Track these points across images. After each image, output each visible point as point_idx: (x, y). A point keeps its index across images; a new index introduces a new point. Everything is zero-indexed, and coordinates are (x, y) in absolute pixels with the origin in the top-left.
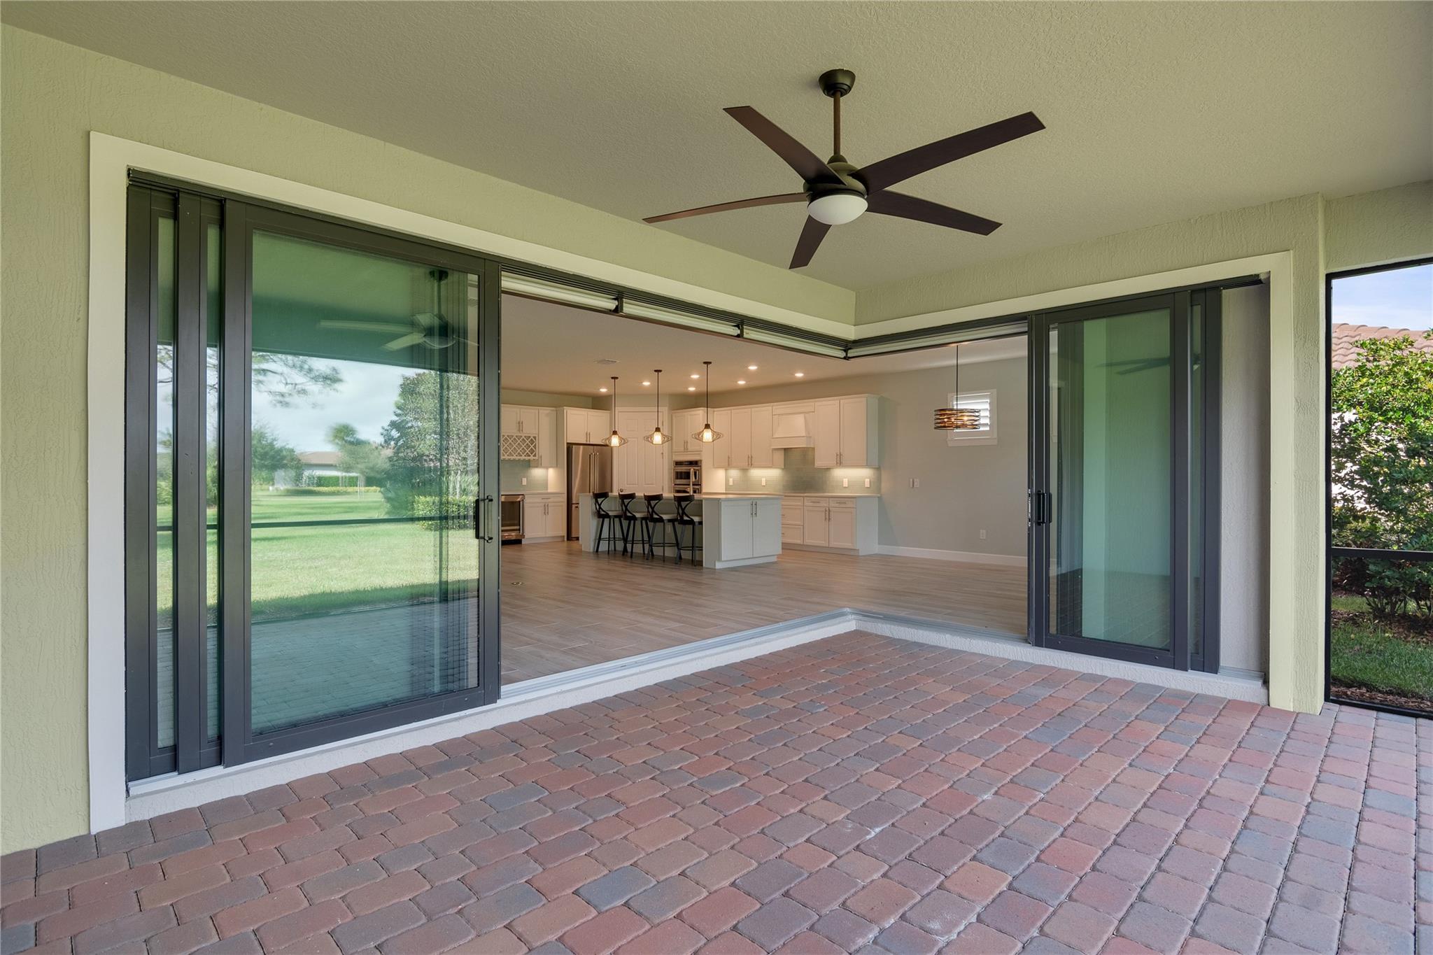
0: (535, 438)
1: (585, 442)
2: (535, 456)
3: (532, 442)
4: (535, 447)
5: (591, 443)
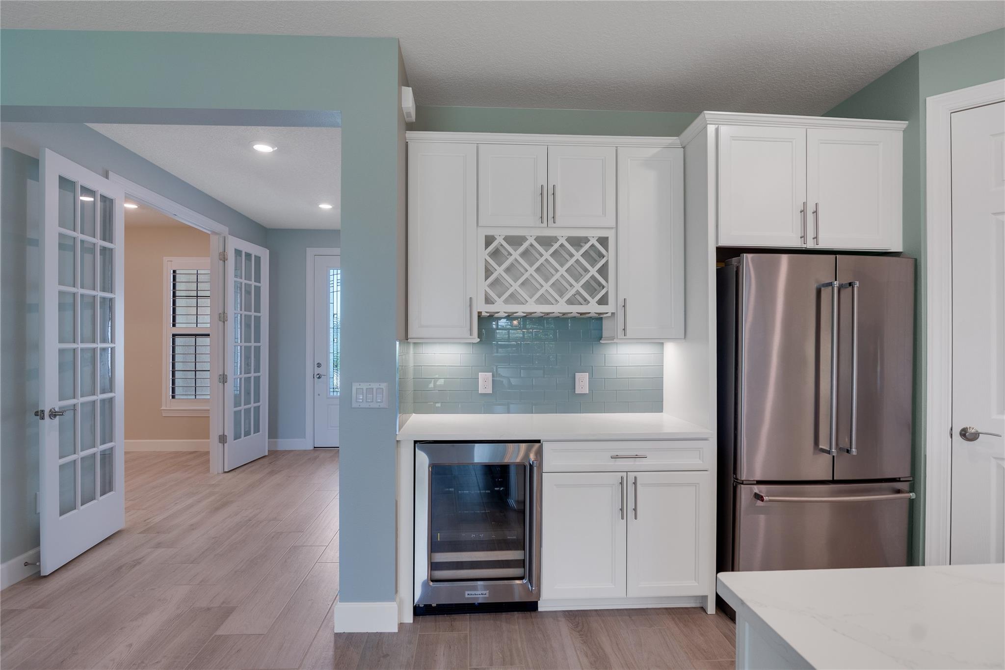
0: (603, 241)
1: (796, 243)
2: (603, 301)
3: (593, 256)
4: (603, 271)
5: (822, 245)
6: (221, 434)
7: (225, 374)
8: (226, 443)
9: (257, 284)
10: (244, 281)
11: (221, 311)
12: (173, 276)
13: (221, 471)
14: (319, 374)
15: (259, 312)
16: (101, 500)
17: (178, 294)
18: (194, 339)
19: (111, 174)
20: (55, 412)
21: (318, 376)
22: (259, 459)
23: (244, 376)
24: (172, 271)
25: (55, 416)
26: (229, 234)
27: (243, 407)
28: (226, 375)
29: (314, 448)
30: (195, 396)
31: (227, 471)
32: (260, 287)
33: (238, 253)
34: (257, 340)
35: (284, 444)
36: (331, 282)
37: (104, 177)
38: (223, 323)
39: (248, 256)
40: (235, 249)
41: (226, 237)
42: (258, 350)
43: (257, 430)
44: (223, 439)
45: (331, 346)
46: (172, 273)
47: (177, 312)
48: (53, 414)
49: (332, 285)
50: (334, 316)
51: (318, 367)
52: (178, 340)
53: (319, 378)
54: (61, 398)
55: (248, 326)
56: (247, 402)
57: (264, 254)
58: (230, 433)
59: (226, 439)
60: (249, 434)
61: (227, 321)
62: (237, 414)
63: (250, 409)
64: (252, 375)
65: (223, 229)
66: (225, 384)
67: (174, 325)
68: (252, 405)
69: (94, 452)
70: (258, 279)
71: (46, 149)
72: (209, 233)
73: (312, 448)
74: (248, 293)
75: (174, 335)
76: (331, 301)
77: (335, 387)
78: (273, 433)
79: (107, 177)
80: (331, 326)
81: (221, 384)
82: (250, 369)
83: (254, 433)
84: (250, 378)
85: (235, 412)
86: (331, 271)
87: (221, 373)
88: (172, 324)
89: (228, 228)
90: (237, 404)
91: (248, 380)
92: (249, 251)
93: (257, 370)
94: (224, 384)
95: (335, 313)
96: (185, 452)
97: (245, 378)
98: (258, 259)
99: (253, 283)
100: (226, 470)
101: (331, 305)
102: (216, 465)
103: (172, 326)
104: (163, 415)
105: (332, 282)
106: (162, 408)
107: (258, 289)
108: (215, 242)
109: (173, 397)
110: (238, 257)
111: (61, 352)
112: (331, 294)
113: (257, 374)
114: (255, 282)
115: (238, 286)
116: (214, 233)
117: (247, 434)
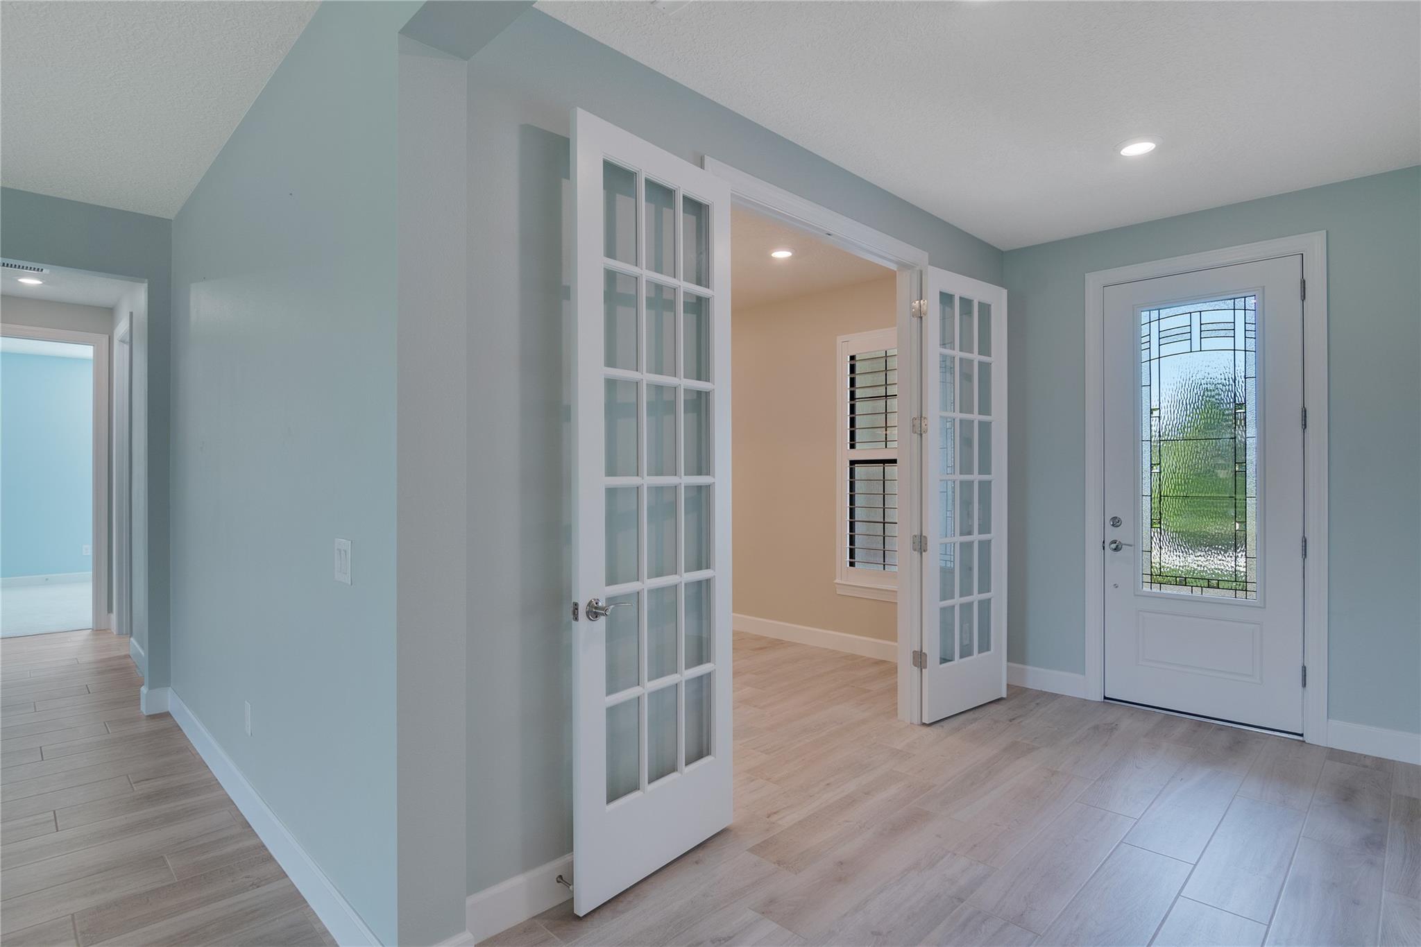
6: (917, 649)
7: (924, 534)
8: (925, 667)
9: (984, 358)
10: (957, 354)
11: (915, 415)
12: (851, 365)
13: (916, 720)
14: (1114, 542)
15: (989, 414)
16: (687, 772)
17: (858, 394)
18: (882, 468)
19: (707, 159)
20: (596, 608)
21: (1114, 546)
22: (990, 703)
23: (959, 539)
24: (849, 357)
25: (596, 615)
26: (929, 264)
27: (957, 600)
28: (925, 537)
29: (1105, 698)
30: (884, 565)
31: (927, 723)
32: (989, 365)
33: (946, 298)
34: (985, 468)
35: (1040, 678)
36: (1144, 340)
37: (697, 165)
38: (919, 436)
39: (966, 303)
40: (940, 292)
41: (924, 272)
42: (985, 487)
43: (985, 646)
44: (920, 659)
45: (1147, 481)
46: (849, 360)
47: (858, 424)
48: (594, 612)
49: (1147, 345)
50: (1151, 413)
51: (1113, 525)
52: (858, 469)
53: (1116, 549)
54: (611, 580)
55: (967, 442)
56: (966, 591)
57: (997, 298)
58: (932, 651)
59: (926, 661)
60: (970, 654)
61: (926, 432)
62: (946, 613)
63: (970, 605)
64: (976, 537)
65: (916, 255)
66: (924, 553)
67: (852, 446)
68: (976, 597)
69: (675, 682)
70: (985, 349)
71: (578, 108)
72: (893, 267)
73: (1100, 698)
74: (966, 377)
75: (853, 463)
76: (1145, 381)
77: (1155, 571)
78: (1017, 652)
79: (702, 167)
80: (1146, 436)
81: (916, 554)
82: (972, 526)
83: (979, 653)
84: (971, 543)
85: (943, 610)
86: (1145, 316)
87: (917, 532)
88: (849, 445)
89: (926, 255)
90: (946, 594)
91: (966, 547)
92: (967, 295)
93: (985, 527)
94: (921, 553)
95: (1155, 405)
96: (869, 659)
97: (961, 544)
98: (985, 309)
99: (976, 357)
100: (926, 721)
101: (1145, 390)
102: (907, 709)
103: (849, 448)
104: (838, 593)
105: (1147, 339)
106: (836, 581)
107: (985, 369)
108: (905, 284)
109: (852, 564)
110: (948, 309)
111: (611, 493)
112: (1145, 366)
113: (984, 537)
114: (979, 354)
115: (946, 365)
116: (904, 266)
117: (966, 652)
